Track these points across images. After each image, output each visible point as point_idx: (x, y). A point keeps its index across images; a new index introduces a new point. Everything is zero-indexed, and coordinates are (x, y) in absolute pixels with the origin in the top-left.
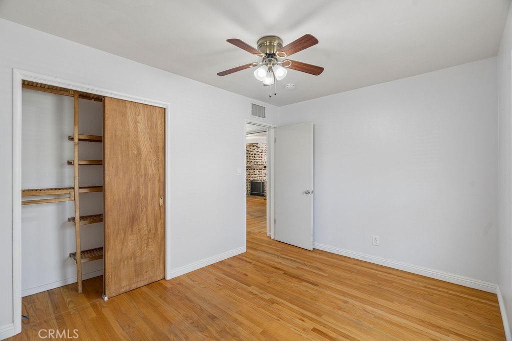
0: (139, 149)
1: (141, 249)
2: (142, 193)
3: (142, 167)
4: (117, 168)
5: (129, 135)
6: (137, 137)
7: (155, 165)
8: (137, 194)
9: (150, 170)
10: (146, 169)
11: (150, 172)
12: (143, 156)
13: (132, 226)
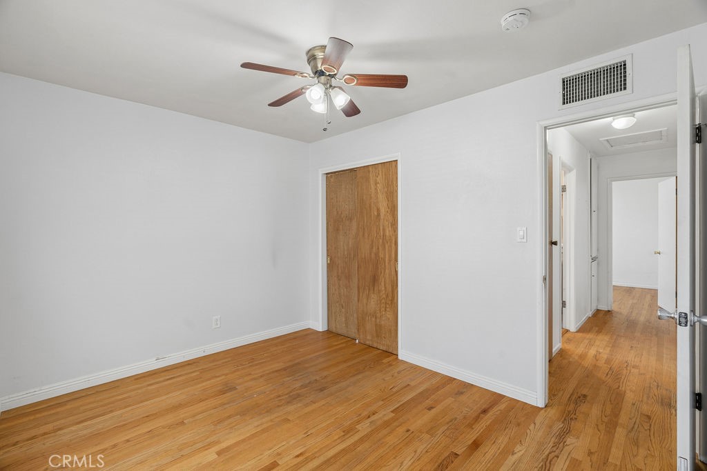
0: (378, 210)
1: (380, 310)
2: (381, 255)
3: (381, 228)
4: (364, 229)
5: (371, 198)
6: (377, 198)
7: (391, 226)
8: (377, 254)
9: (387, 231)
10: (384, 230)
11: (387, 234)
12: (382, 217)
13: (374, 285)
